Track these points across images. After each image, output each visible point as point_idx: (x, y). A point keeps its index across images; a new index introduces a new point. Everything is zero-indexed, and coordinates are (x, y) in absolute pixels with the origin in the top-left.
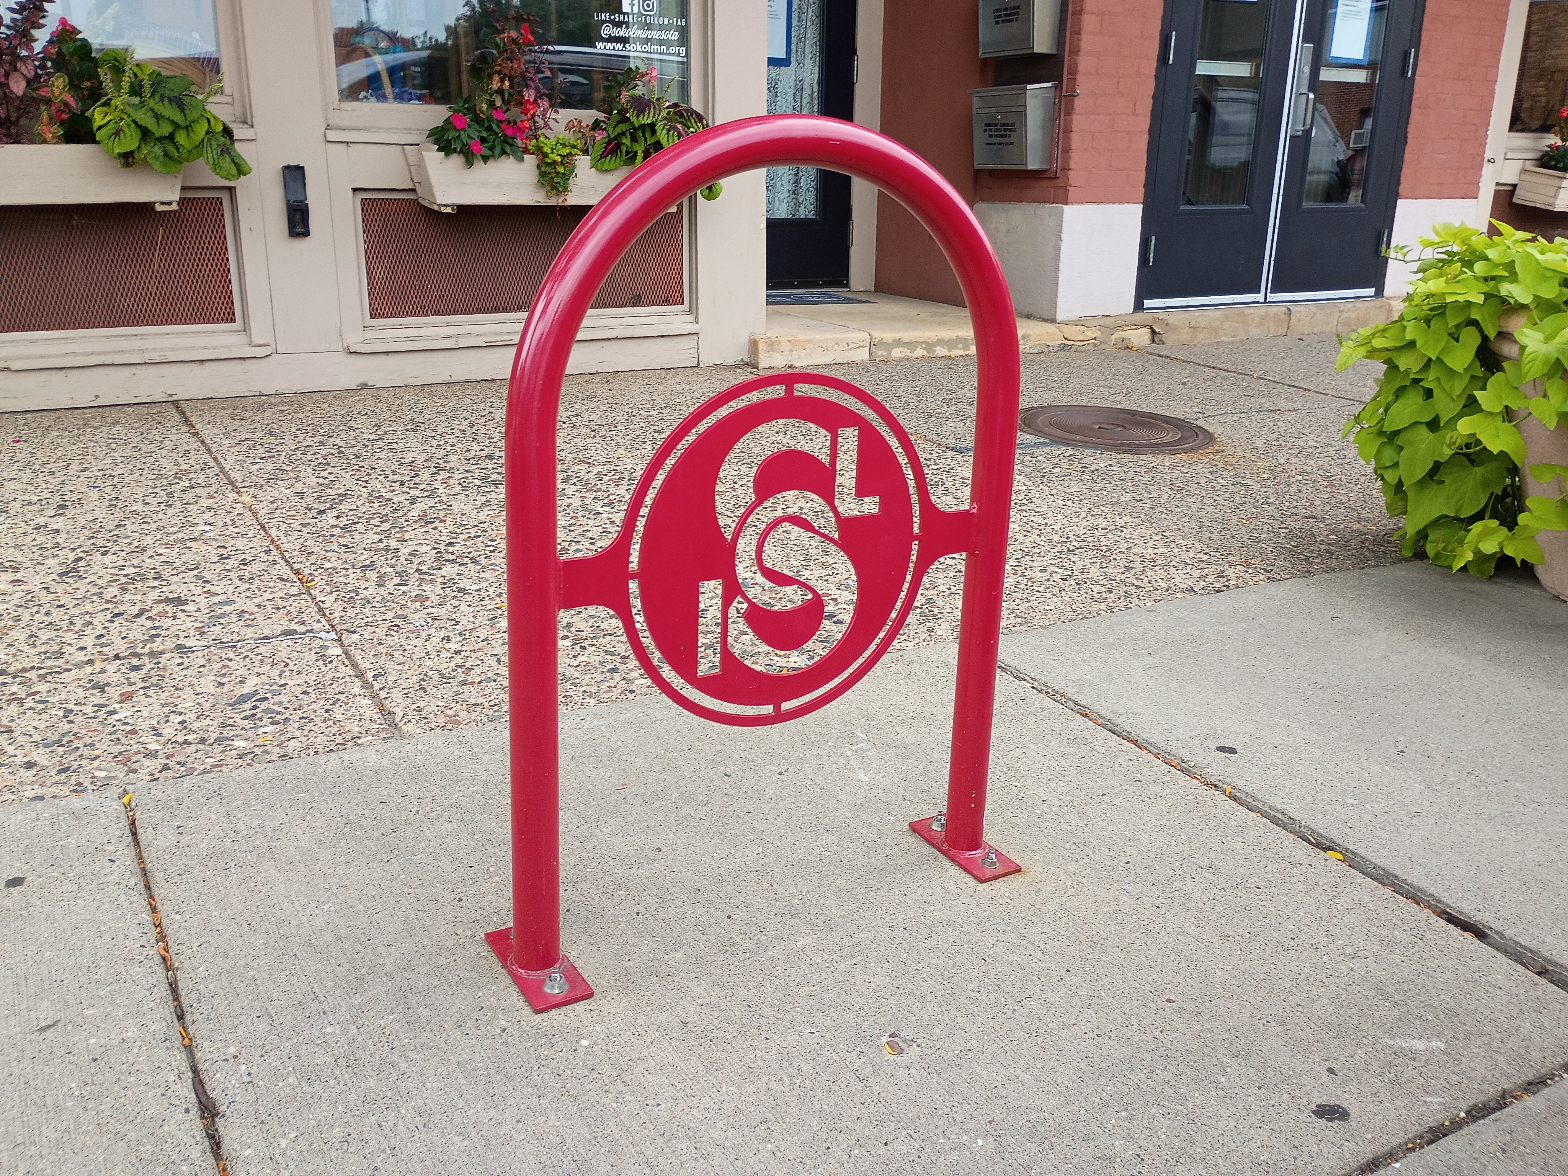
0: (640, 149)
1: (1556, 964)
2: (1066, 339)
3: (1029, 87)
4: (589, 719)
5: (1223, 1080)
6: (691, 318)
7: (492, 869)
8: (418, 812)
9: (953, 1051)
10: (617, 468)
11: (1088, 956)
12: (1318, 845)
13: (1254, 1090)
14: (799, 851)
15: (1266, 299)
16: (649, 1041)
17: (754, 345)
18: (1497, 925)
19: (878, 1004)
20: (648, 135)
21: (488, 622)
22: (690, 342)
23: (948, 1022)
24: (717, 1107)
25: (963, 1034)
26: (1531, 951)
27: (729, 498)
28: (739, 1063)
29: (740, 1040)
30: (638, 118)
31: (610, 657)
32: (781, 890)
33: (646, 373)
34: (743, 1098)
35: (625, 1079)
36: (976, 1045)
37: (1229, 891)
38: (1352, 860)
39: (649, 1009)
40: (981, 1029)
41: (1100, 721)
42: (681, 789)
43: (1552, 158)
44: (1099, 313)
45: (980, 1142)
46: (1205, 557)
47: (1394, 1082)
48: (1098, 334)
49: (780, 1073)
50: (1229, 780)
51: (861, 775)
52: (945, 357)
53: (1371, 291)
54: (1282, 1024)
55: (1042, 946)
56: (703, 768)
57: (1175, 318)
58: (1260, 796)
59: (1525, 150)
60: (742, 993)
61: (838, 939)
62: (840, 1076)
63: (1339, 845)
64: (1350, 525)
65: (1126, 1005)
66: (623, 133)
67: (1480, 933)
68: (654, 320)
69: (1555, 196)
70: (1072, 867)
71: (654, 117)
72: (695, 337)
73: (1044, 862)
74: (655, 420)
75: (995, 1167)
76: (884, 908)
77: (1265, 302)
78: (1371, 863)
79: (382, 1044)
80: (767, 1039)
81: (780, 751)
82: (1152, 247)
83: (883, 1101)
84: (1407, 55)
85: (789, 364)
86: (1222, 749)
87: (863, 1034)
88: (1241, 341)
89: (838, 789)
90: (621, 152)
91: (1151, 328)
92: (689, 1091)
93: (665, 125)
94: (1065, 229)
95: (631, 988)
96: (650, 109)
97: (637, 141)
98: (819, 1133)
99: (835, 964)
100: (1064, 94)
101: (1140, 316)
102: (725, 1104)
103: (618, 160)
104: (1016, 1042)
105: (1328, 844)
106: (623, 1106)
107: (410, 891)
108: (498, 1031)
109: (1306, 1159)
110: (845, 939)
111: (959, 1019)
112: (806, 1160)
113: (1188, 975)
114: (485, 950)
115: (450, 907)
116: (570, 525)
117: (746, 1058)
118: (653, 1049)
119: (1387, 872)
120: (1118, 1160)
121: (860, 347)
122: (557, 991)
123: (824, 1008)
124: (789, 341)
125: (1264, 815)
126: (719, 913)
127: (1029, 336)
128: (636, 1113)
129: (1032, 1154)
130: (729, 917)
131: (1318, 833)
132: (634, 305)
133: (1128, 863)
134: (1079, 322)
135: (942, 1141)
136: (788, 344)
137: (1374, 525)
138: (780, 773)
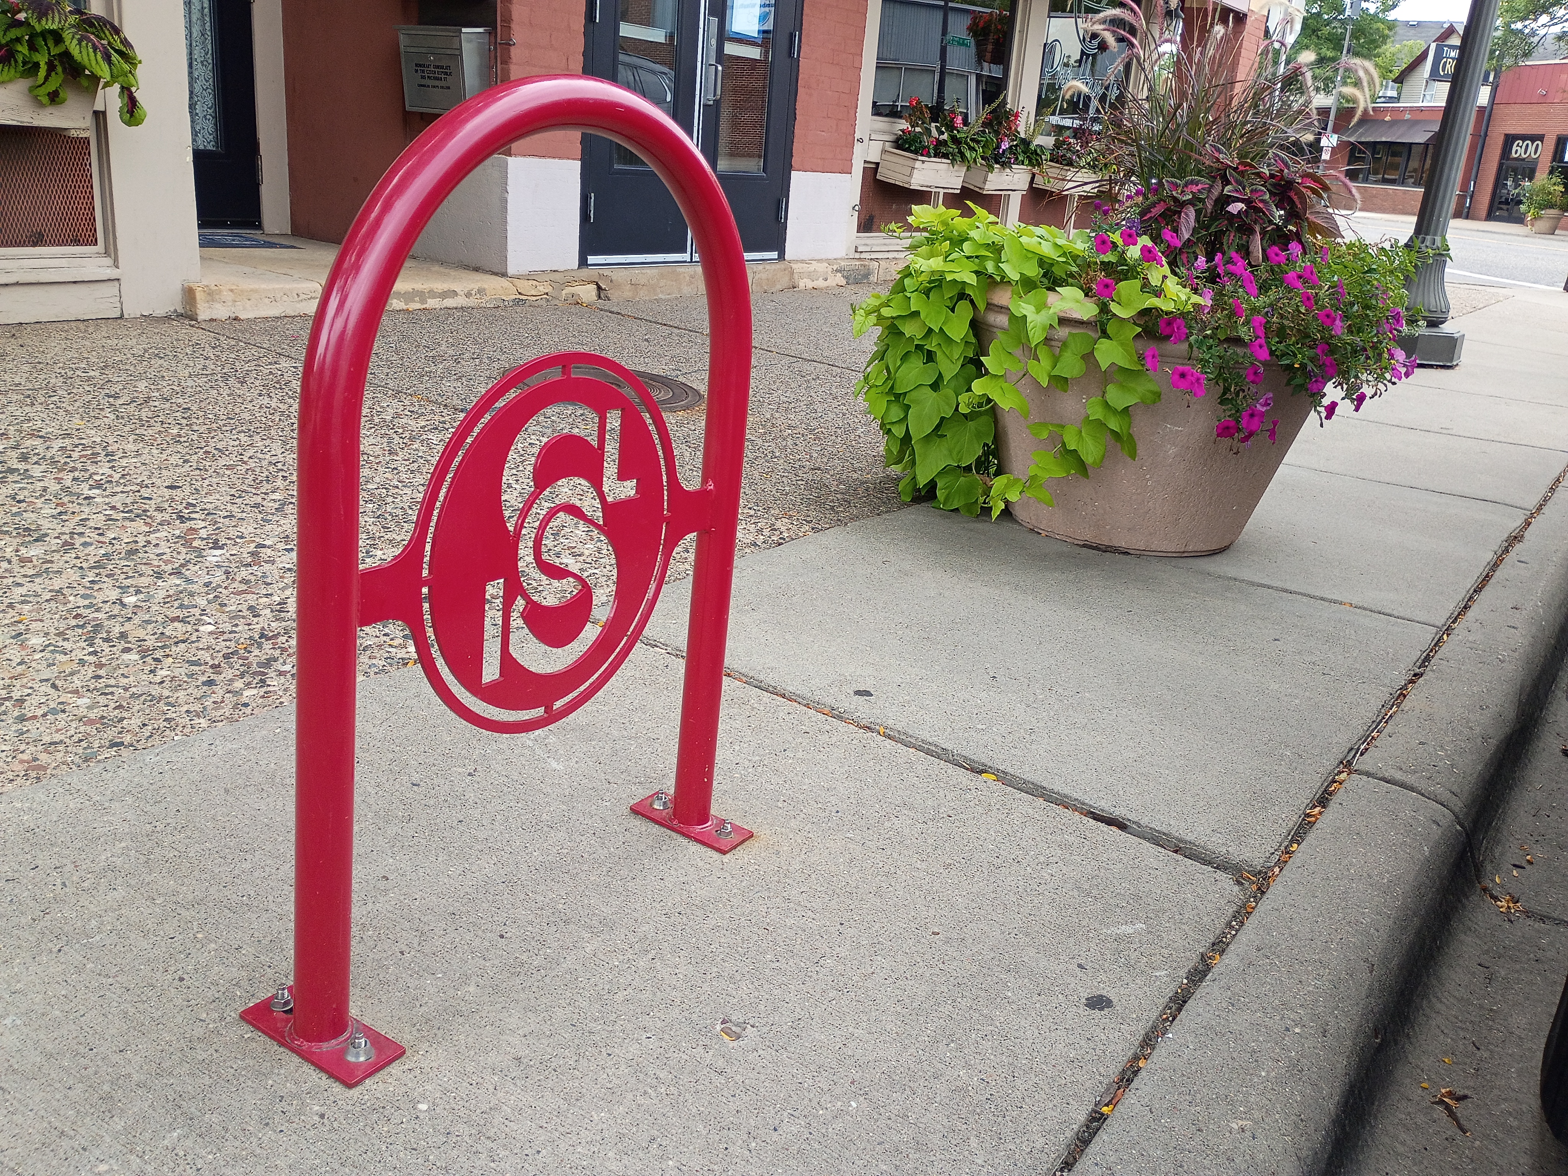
0: (42, 60)
1: (1186, 842)
2: (520, 293)
3: (464, 30)
4: (217, 742)
5: (1010, 994)
6: (109, 261)
7: (200, 936)
8: (64, 884)
9: (786, 1023)
10: (83, 441)
11: (851, 907)
12: (972, 770)
13: (1036, 998)
14: (535, 854)
15: (691, 259)
16: (491, 1088)
17: (189, 294)
18: (1132, 816)
19: (695, 994)
20: (51, 44)
21: (14, 641)
22: (111, 290)
23: (767, 996)
24: (598, 1138)
25: (786, 1005)
26: (1164, 834)
27: (243, 472)
28: (596, 1086)
29: (583, 1062)
30: (39, 21)
31: (197, 668)
32: (540, 898)
33: (58, 324)
34: (619, 1121)
35: (488, 1135)
36: (803, 1013)
37: (930, 823)
38: (1004, 778)
39: (472, 1053)
40: (798, 997)
41: (744, 679)
42: (373, 807)
43: (905, 141)
44: (548, 268)
45: (854, 1104)
46: (752, 512)
47: (1128, 965)
48: (549, 289)
49: (640, 1086)
50: (879, 721)
51: (554, 765)
52: (403, 310)
53: (774, 255)
54: (1027, 935)
55: (809, 905)
56: (384, 780)
57: (619, 275)
58: (911, 733)
59: (884, 132)
60: (559, 1013)
61: (623, 937)
62: (699, 1074)
63: (990, 767)
64: (850, 475)
65: (904, 946)
66: (18, 40)
67: (1121, 825)
68: (63, 262)
69: (911, 175)
70: (793, 823)
71: (60, 22)
72: (116, 283)
73: (767, 823)
74: (101, 382)
75: (878, 1124)
76: (650, 897)
77: (691, 261)
78: (1021, 779)
79: (181, 1168)
80: (610, 1055)
81: (458, 750)
82: (592, 204)
83: (751, 1089)
84: (792, 37)
85: (233, 316)
86: (858, 693)
87: (697, 1027)
88: (677, 299)
89: (539, 782)
90: (16, 61)
91: (597, 284)
92: (561, 1129)
93: (76, 33)
94: (510, 182)
95: (439, 1035)
96: (53, 13)
97: (37, 50)
98: (710, 1136)
99: (634, 963)
100: (499, 41)
101: (585, 273)
102: (606, 1134)
103: (12, 71)
104: (834, 1002)
105: (981, 767)
106: (502, 1163)
107: (110, 980)
108: (316, 1118)
109: (1102, 1047)
110: (630, 936)
111: (776, 992)
112: (712, 1167)
113: (937, 907)
114: (247, 1031)
115: (173, 990)
116: (60, 514)
117: (599, 1079)
118: (500, 1095)
119: (1036, 785)
120: (970, 1088)
121: (311, 298)
122: (362, 1059)
123: (647, 1010)
124: (232, 290)
125: (919, 749)
126: (489, 934)
127: (484, 289)
128: (519, 1167)
129: (901, 1103)
130: (502, 936)
131: (970, 759)
132: (35, 244)
133: (838, 812)
134: (529, 277)
135: (821, 1112)
136: (230, 293)
137: (868, 474)
138: (470, 774)
